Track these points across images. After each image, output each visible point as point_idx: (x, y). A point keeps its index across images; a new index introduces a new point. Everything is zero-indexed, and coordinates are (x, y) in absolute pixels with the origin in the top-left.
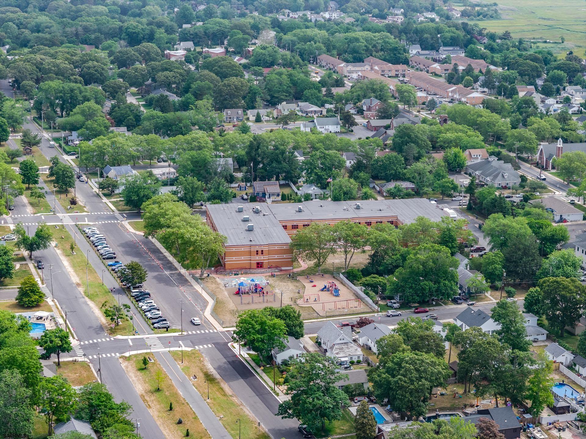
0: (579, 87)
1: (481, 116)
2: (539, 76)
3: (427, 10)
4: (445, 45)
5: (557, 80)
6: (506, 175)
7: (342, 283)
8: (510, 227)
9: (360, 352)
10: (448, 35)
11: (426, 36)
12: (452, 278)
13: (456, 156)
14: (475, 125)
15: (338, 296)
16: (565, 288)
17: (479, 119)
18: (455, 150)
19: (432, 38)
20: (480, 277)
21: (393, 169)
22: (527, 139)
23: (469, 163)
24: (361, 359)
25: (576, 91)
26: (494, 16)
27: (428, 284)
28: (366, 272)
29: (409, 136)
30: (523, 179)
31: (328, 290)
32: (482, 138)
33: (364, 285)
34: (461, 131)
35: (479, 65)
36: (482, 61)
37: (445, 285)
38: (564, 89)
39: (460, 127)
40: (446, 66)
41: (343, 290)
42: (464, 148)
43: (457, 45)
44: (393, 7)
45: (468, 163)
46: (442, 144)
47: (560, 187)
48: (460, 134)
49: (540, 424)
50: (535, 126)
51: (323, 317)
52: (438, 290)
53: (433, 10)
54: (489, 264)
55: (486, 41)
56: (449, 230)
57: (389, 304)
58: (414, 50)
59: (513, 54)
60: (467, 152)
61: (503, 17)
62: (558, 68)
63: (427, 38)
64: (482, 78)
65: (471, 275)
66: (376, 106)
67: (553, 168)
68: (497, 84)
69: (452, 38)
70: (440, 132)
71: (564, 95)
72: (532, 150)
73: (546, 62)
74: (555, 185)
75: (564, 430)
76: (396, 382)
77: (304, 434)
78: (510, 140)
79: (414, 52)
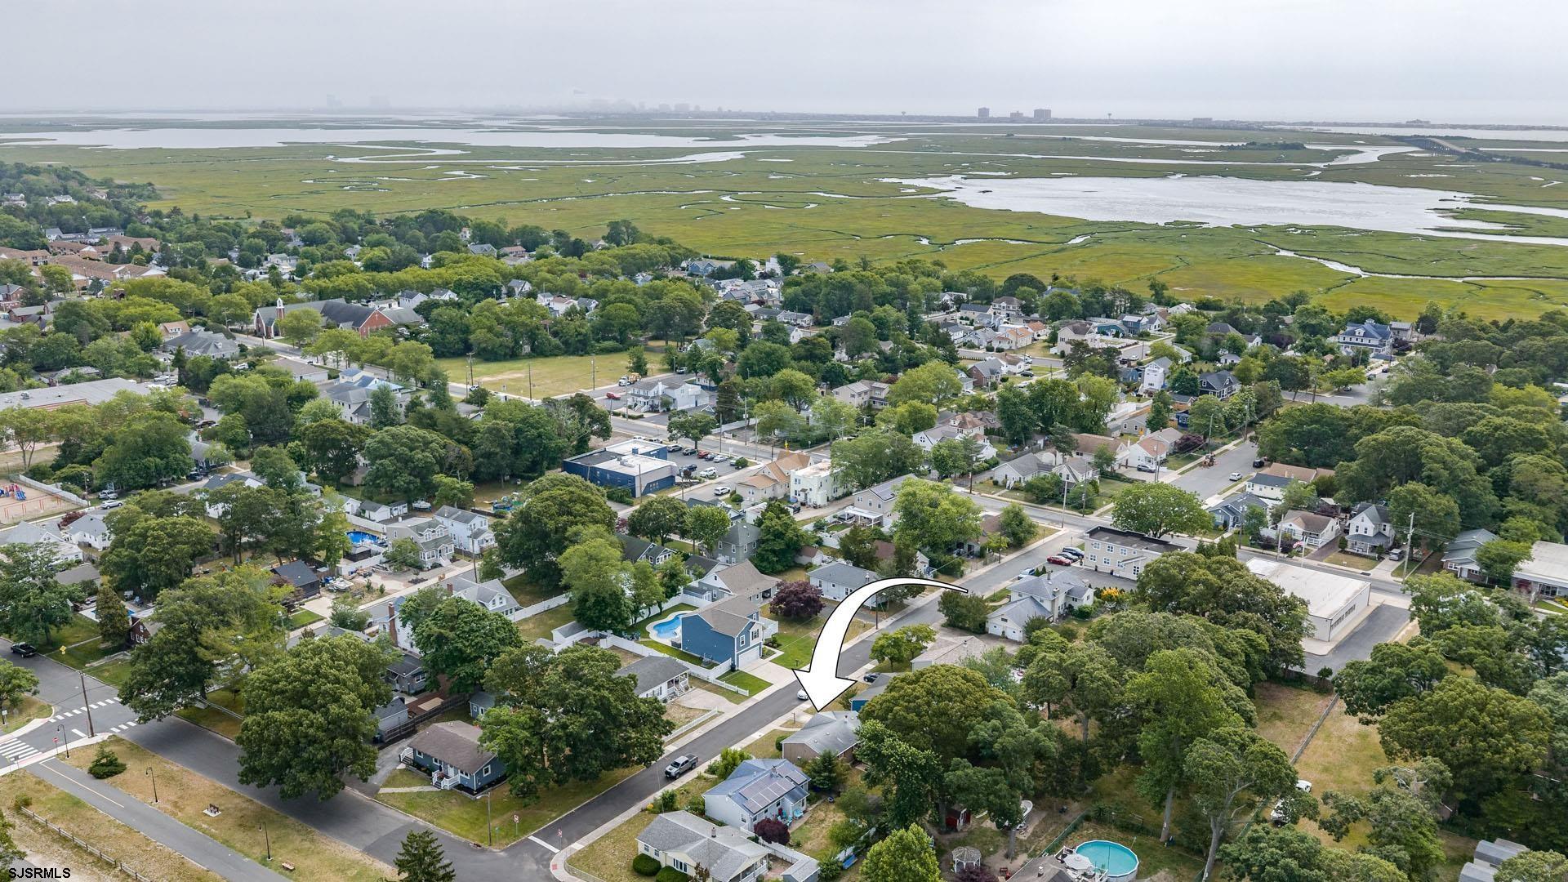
0: (284, 255)
1: (170, 287)
2: (231, 249)
3: (58, 193)
4: (95, 226)
5: (257, 250)
6: (220, 345)
7: (25, 484)
8: (243, 387)
9: (77, 549)
10: (98, 214)
11: (65, 217)
12: (185, 450)
13: (147, 331)
14: (164, 297)
15: (24, 499)
16: (335, 430)
17: (168, 290)
18: (143, 325)
19: (75, 220)
20: (219, 447)
21: (63, 353)
22: (237, 305)
23: (167, 340)
24: (81, 558)
25: (282, 259)
26: (154, 196)
27: (153, 461)
28: (57, 466)
29: (78, 315)
30: (243, 348)
31: (8, 496)
32: (177, 310)
33: (60, 479)
34: (146, 305)
35: (146, 244)
36: (151, 240)
37: (175, 459)
38: (266, 259)
39: (145, 300)
40: (104, 248)
41: (28, 492)
42: (158, 323)
43: (112, 226)
44: (8, 192)
45: (165, 339)
46: (124, 322)
47: (292, 352)
48: (147, 308)
49: (339, 575)
50: (243, 291)
51: (9, 525)
52: (167, 466)
53: (66, 193)
54: (226, 430)
55: (149, 220)
56: (164, 400)
57: (102, 496)
58: (52, 236)
59: (191, 230)
60: (161, 327)
61: (165, 196)
62: (254, 236)
63: (68, 220)
64: (156, 255)
65: (206, 445)
66: (16, 293)
67: (277, 334)
68: (179, 260)
69: (102, 218)
70: (119, 309)
71: (267, 265)
72: (245, 319)
73: (236, 234)
74: (284, 351)
75: (370, 575)
76: (145, 556)
77: (21, 653)
78: (215, 309)
79: (53, 237)
